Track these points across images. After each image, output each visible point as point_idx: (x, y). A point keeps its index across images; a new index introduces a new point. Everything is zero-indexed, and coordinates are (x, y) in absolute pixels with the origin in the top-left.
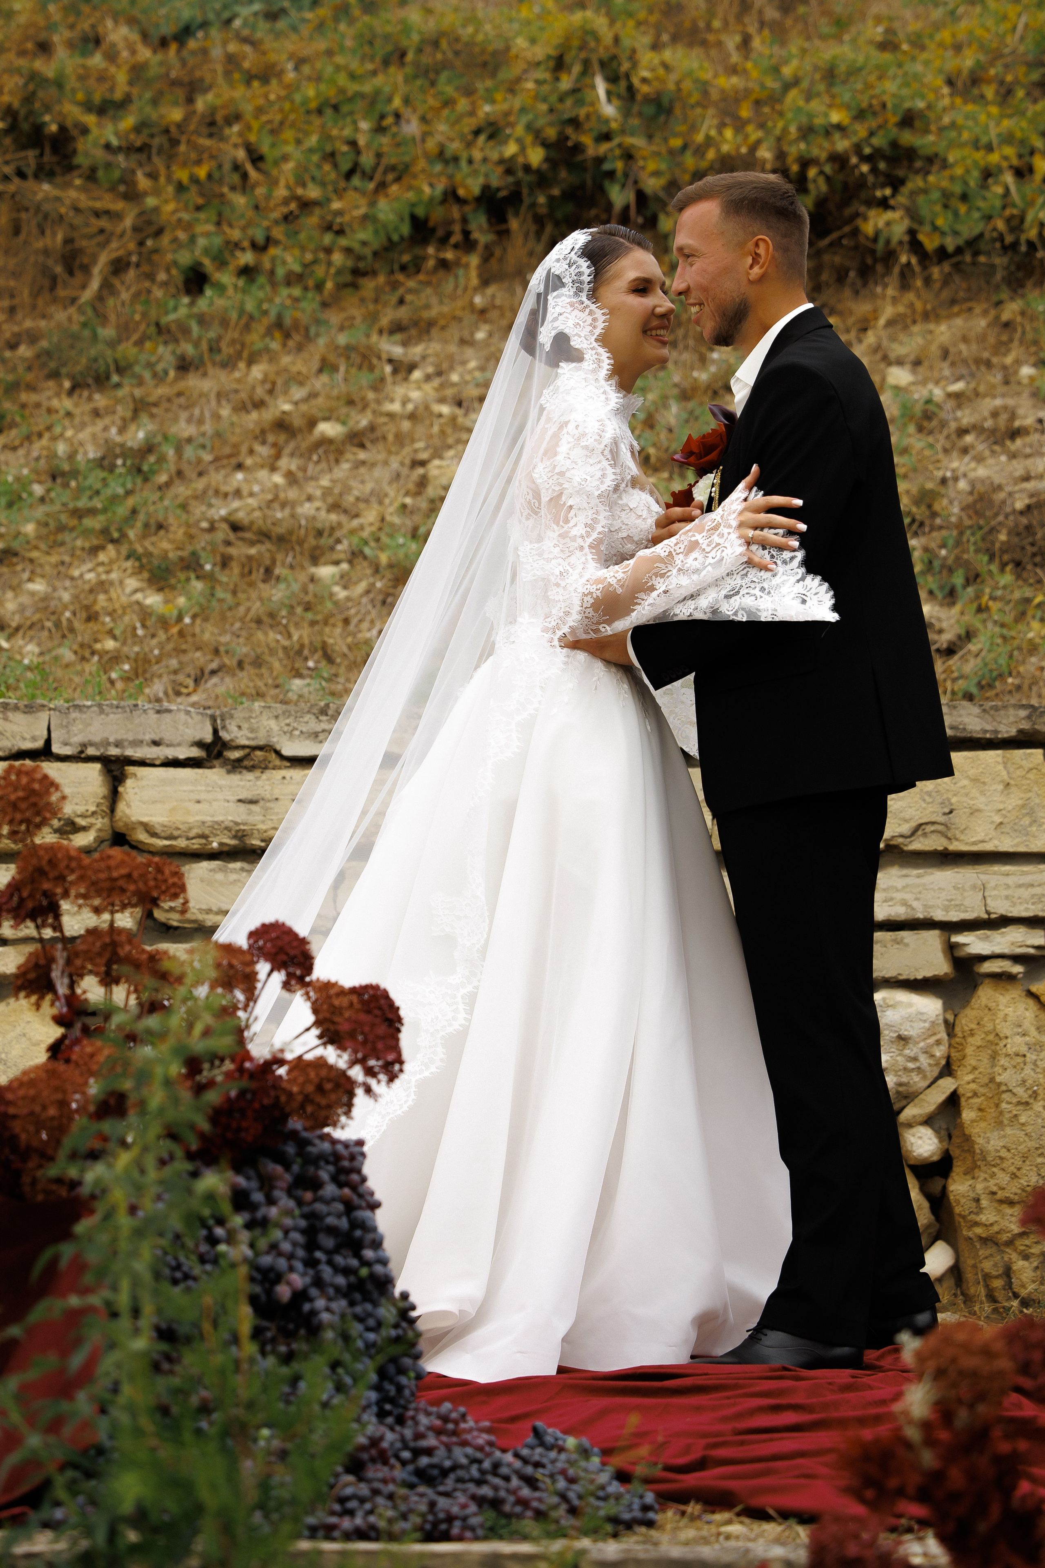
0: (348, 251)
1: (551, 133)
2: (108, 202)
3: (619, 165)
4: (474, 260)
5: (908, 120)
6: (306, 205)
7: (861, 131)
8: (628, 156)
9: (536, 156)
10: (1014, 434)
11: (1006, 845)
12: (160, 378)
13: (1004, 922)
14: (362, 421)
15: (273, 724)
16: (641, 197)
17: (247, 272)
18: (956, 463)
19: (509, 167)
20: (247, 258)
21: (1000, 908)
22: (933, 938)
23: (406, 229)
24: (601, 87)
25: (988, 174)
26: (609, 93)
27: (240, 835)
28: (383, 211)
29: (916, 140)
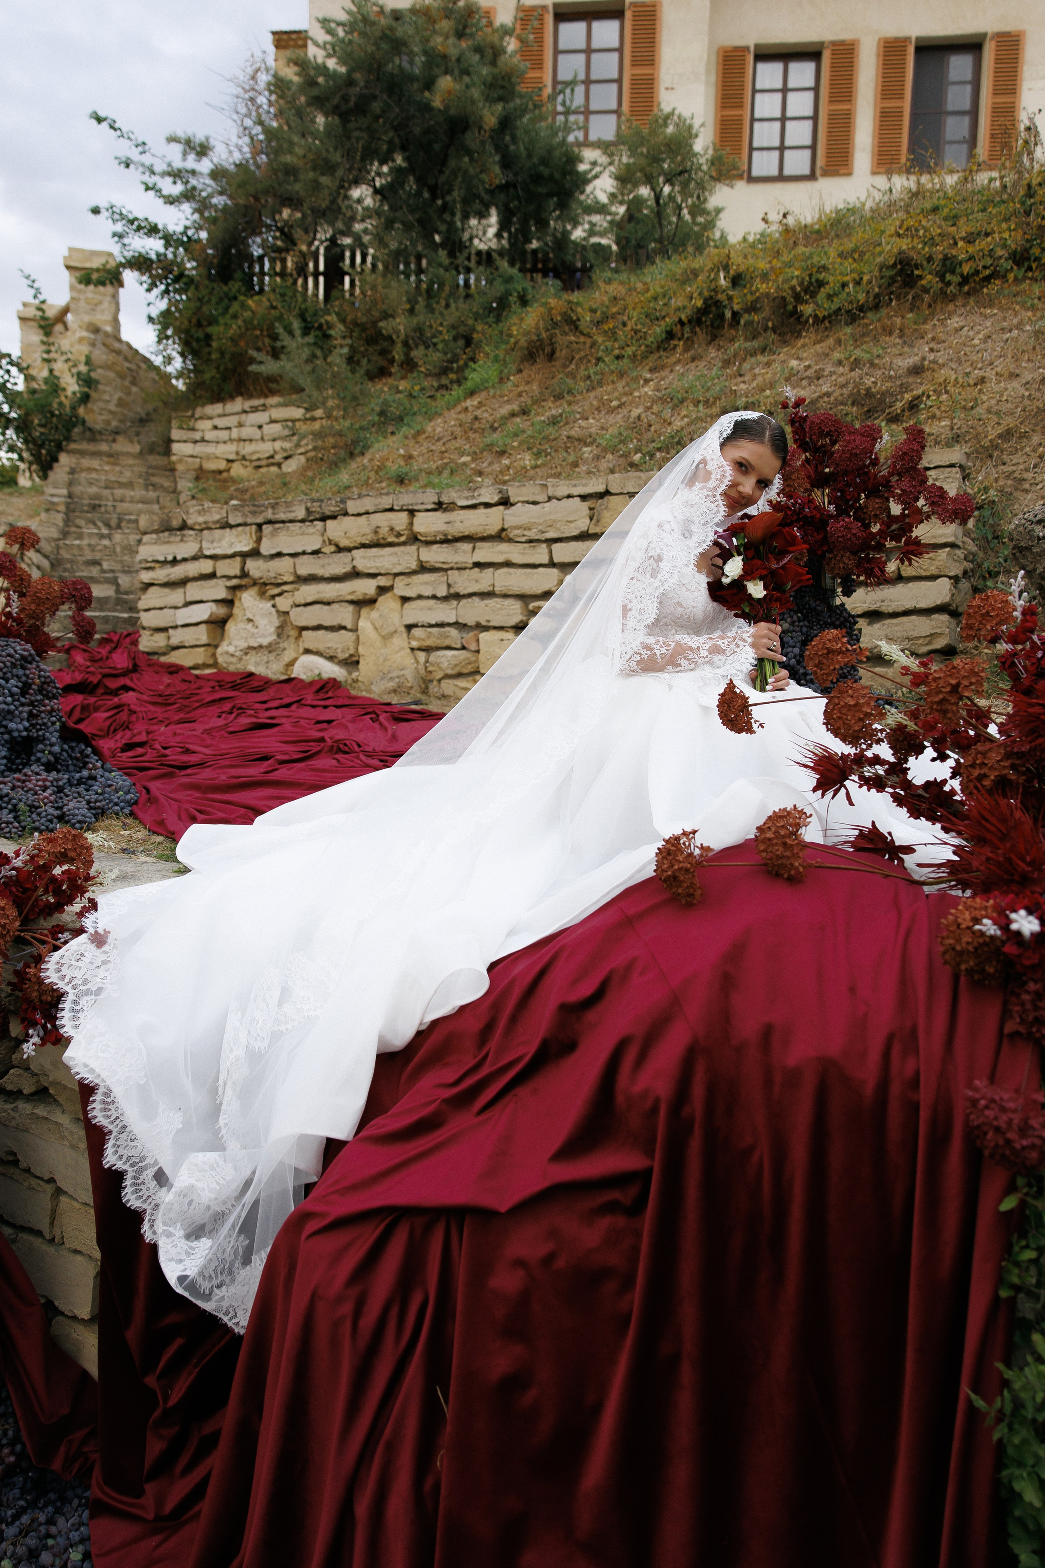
0: (647, 346)
1: (706, 294)
2: (582, 339)
3: (726, 302)
4: (682, 343)
5: (821, 270)
6: (636, 332)
7: (804, 276)
8: (730, 298)
10: (818, 379)
12: (581, 393)
14: (624, 399)
15: (455, 495)
16: (735, 314)
17: (618, 357)
19: (692, 308)
20: (617, 352)
23: (664, 336)
24: (722, 275)
25: (844, 285)
26: (725, 278)
27: (446, 535)
28: (658, 330)
29: (821, 276)
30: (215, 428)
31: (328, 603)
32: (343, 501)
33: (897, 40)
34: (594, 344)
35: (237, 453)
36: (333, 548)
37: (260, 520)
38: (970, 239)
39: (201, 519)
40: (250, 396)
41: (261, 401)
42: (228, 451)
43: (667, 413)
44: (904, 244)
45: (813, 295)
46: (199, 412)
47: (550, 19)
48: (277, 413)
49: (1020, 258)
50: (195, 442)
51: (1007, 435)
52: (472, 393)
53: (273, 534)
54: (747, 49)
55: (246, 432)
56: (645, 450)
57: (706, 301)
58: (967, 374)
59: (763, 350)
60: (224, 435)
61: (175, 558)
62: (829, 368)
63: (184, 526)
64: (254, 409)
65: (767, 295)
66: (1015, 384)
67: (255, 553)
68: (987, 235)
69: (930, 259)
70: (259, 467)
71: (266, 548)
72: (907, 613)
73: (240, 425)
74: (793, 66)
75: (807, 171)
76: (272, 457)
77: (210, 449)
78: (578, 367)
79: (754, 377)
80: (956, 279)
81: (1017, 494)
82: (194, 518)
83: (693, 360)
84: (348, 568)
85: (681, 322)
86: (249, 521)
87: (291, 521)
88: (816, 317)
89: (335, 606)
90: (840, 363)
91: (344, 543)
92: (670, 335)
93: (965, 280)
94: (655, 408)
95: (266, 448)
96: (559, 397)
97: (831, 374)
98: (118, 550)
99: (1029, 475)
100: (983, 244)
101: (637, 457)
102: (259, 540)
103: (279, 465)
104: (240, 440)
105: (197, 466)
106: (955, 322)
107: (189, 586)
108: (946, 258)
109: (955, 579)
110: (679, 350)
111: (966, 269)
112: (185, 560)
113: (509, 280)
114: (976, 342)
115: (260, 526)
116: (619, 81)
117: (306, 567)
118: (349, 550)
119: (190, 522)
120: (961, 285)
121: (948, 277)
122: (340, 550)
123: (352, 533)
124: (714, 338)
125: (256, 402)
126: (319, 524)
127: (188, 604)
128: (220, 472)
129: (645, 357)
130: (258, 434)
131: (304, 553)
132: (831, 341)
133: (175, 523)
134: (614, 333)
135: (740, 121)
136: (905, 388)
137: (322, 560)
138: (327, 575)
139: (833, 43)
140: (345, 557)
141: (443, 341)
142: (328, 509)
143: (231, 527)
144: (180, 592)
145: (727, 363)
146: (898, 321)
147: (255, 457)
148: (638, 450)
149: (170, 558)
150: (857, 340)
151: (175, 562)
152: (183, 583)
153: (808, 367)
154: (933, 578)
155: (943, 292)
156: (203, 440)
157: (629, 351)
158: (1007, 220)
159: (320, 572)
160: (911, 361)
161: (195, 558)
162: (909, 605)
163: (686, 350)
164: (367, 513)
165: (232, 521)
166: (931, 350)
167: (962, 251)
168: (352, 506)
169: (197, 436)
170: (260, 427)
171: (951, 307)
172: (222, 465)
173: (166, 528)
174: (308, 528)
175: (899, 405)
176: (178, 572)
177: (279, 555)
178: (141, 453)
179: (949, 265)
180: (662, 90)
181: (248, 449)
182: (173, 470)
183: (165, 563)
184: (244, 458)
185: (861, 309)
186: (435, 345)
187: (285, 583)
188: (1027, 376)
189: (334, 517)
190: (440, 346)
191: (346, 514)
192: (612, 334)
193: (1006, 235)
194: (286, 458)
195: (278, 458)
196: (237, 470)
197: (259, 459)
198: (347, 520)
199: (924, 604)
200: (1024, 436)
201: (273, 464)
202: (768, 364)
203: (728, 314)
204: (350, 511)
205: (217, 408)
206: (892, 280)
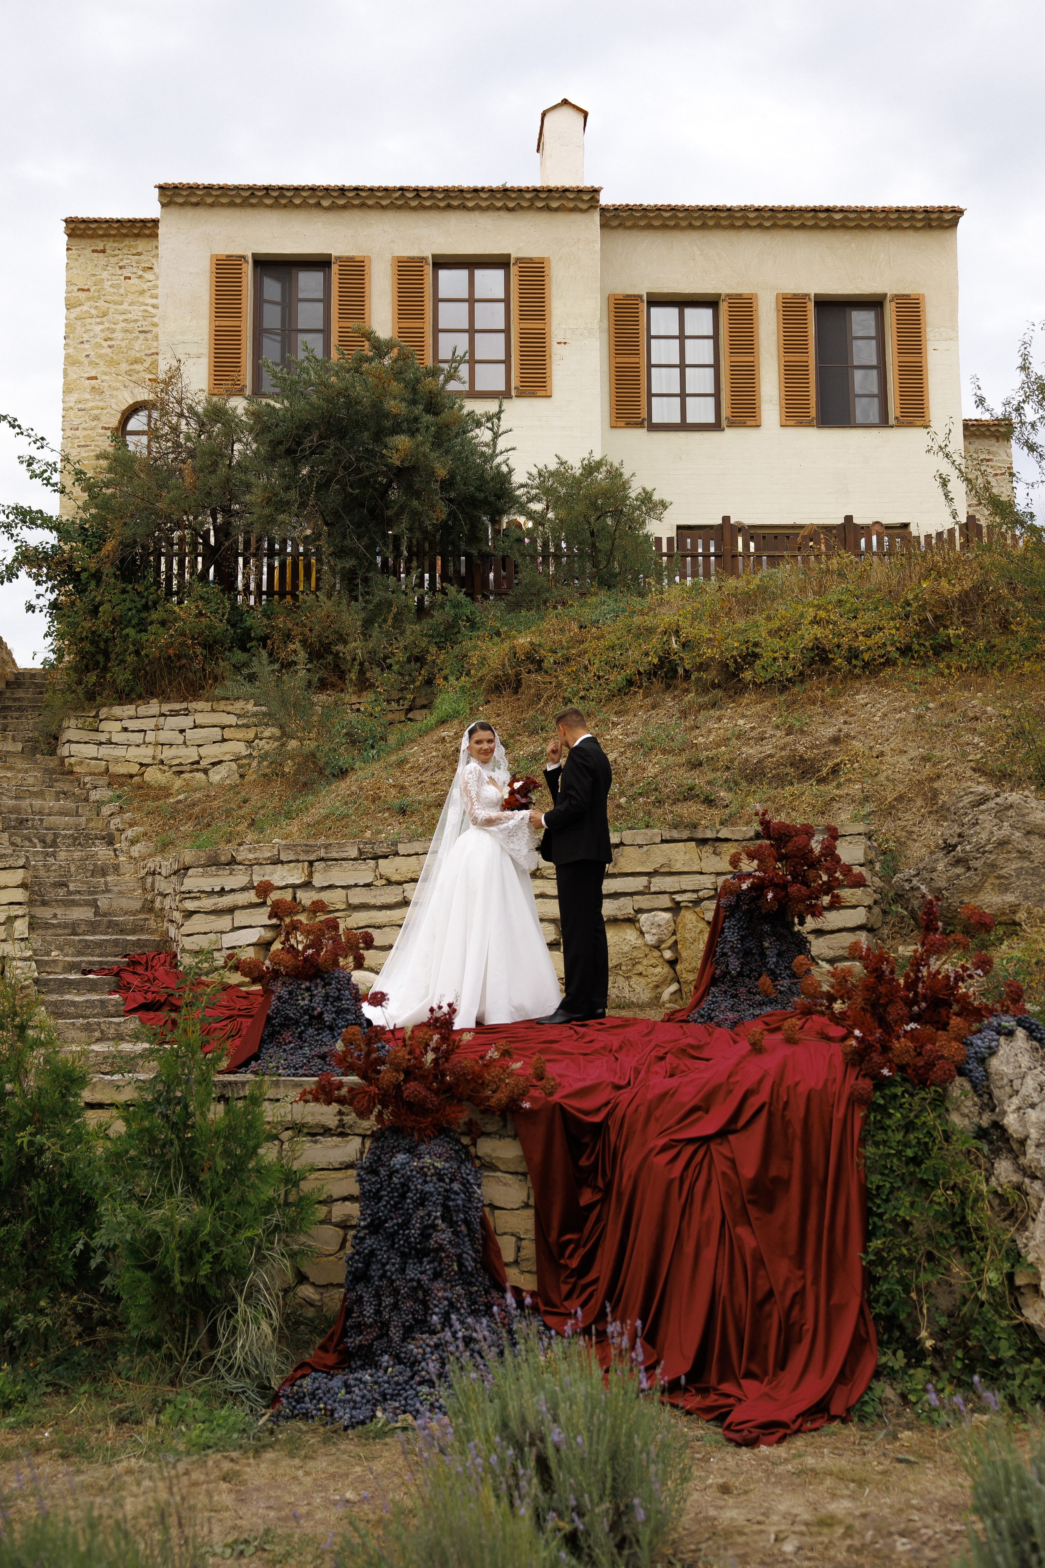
0: (611, 690)
1: (661, 653)
2: (550, 679)
3: (679, 661)
4: (642, 691)
5: (756, 645)
6: (599, 677)
7: (744, 648)
8: (682, 659)
9: (656, 661)
10: (763, 740)
11: (686, 869)
13: (684, 892)
16: (687, 671)
17: (582, 698)
18: (744, 749)
19: (649, 663)
20: (582, 693)
21: (684, 887)
22: (667, 896)
23: (625, 683)
24: (674, 639)
25: (775, 659)
26: (677, 642)
28: (619, 678)
29: (757, 650)
30: (125, 730)
31: (379, 927)
32: (395, 844)
33: (795, 296)
34: (559, 685)
35: (154, 758)
36: (384, 882)
37: (311, 858)
38: (867, 635)
39: (251, 856)
40: (167, 699)
41: (184, 705)
42: (145, 754)
43: (641, 761)
44: (817, 631)
45: (751, 664)
46: (104, 712)
47: (429, 270)
48: (200, 719)
49: (906, 651)
50: (101, 743)
51: (900, 798)
52: (442, 722)
53: (326, 870)
54: (640, 297)
55: (164, 736)
56: (629, 793)
57: (660, 658)
58: (871, 748)
59: (714, 705)
60: (138, 738)
61: (223, 889)
62: (770, 732)
63: (233, 861)
64: (175, 713)
65: (712, 659)
66: (904, 759)
67: (307, 885)
68: (880, 629)
69: (838, 646)
70: (182, 772)
71: (318, 880)
72: (840, 930)
73: (158, 729)
74: (689, 312)
75: (711, 419)
76: (198, 763)
77: (120, 752)
78: (546, 704)
79: (710, 731)
80: (860, 664)
81: (909, 843)
82: (243, 854)
83: (653, 708)
84: (399, 898)
85: (640, 673)
86: (301, 858)
87: (343, 859)
88: (754, 683)
89: (387, 929)
90: (777, 727)
91: (395, 877)
92: (630, 683)
93: (866, 665)
94: (628, 755)
95: (192, 754)
96: (533, 732)
97: (772, 736)
98: (73, 869)
99: (916, 829)
100: (879, 637)
101: (623, 800)
102: (311, 874)
103: (205, 771)
104: (157, 744)
105: (102, 769)
106: (861, 698)
107: (237, 913)
108: (850, 649)
109: (869, 908)
110: (640, 696)
111: (866, 656)
112: (232, 891)
113: (457, 605)
114: (877, 719)
115: (311, 863)
116: (507, 331)
117: (356, 897)
118: (400, 883)
119: (239, 858)
120: (863, 667)
121: (854, 662)
122: (389, 883)
123: (404, 870)
124: (668, 687)
125: (177, 706)
126: (372, 863)
127: (235, 929)
128: (131, 776)
129: (609, 700)
130: (180, 739)
131: (356, 885)
132: (768, 704)
133: (223, 859)
134: (577, 675)
135: (636, 368)
136: (828, 755)
137: (375, 892)
138: (379, 904)
139: (730, 296)
140: (397, 890)
141: (398, 662)
142: (380, 851)
143: (282, 862)
144: (228, 918)
145: (684, 714)
146: (819, 693)
147: (177, 762)
148: (622, 794)
149: (217, 889)
150: (790, 705)
151: (222, 892)
152: (231, 910)
153: (753, 728)
154: (854, 907)
155: (850, 671)
156: (110, 742)
157: (593, 693)
158: (893, 619)
159: (372, 901)
160: (831, 732)
161: (243, 889)
162: (841, 925)
163: (645, 697)
164: (417, 854)
165: (283, 857)
166: (845, 723)
167: (862, 643)
168: (401, 848)
169: (103, 737)
170: (182, 731)
171: (857, 685)
172: (135, 769)
173: (214, 863)
174: (359, 865)
175: (825, 771)
176: (226, 901)
177: (331, 887)
178: (23, 752)
179: (853, 654)
180: (554, 343)
181: (167, 753)
182: (71, 773)
183: (212, 893)
184: (162, 762)
185: (789, 680)
186: (390, 667)
187: (338, 911)
188: (913, 753)
189: (386, 857)
190: (395, 668)
191: (396, 854)
192: (575, 677)
193: (894, 632)
194: (214, 764)
195: (204, 763)
196: (153, 775)
197: (181, 764)
198: (397, 858)
199: (850, 925)
200: (910, 800)
201: (198, 770)
202: (719, 719)
203: (680, 671)
204: (401, 852)
205: (129, 710)
206: (812, 662)
